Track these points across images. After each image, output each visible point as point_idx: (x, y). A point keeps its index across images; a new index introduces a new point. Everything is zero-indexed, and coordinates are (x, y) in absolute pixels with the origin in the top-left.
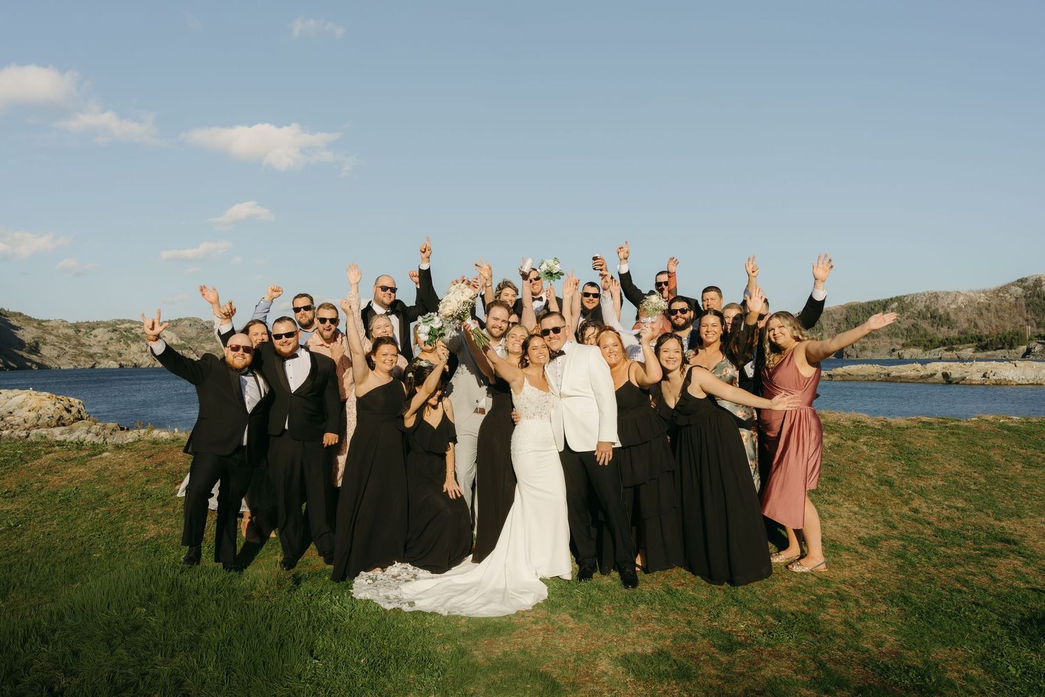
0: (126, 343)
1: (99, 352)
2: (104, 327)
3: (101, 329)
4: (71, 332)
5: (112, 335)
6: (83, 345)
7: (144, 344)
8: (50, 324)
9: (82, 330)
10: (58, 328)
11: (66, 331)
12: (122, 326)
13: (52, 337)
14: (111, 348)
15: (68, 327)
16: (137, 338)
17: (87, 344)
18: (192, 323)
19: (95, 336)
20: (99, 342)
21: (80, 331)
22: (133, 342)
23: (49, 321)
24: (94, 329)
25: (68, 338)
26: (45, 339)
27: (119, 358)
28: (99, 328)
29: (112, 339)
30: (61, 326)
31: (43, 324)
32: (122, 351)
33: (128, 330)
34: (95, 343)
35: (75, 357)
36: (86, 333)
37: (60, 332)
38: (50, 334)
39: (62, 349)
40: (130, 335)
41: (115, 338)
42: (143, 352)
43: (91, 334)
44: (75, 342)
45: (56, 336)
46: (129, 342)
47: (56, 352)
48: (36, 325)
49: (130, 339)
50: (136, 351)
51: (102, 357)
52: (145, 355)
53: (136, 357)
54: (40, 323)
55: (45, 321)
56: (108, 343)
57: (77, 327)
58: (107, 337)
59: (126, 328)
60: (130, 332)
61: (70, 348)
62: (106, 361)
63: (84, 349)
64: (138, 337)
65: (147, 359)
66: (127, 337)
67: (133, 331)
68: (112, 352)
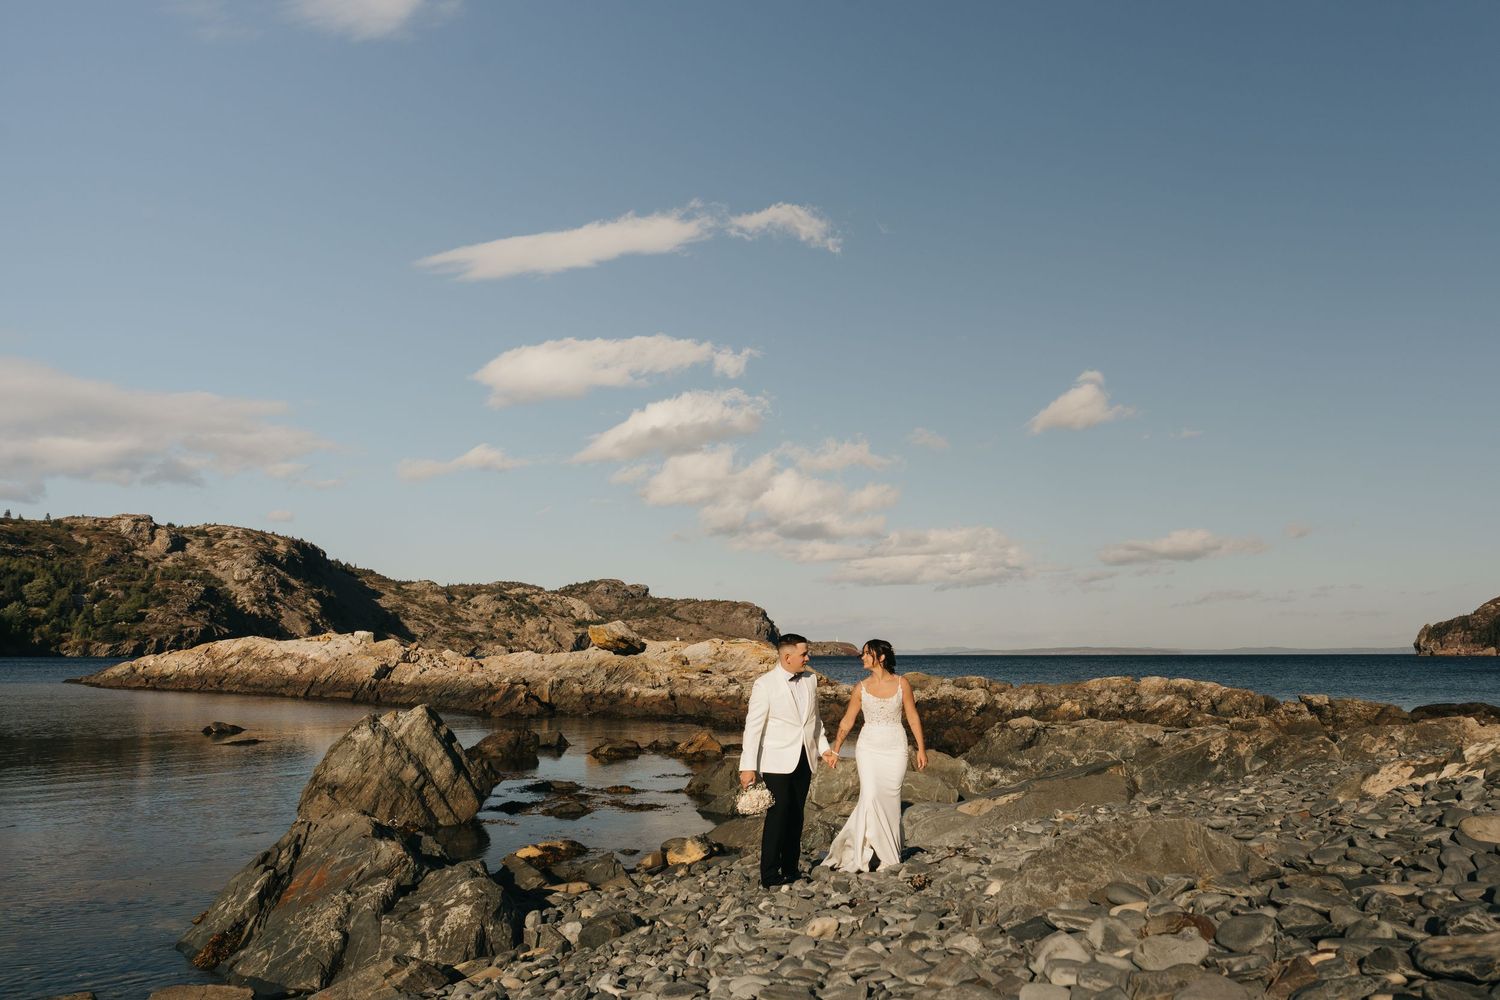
0: (519, 618)
1: (480, 631)
2: (489, 594)
3: (484, 596)
4: (441, 599)
5: (499, 605)
6: (459, 620)
7: (544, 619)
8: (413, 588)
9: (457, 596)
10: (423, 593)
11: (436, 598)
12: (512, 592)
13: (416, 607)
14: (498, 625)
15: (437, 592)
16: (534, 611)
17: (464, 617)
18: (611, 588)
19: (476, 607)
20: (481, 615)
21: (454, 599)
22: (528, 616)
23: (411, 583)
24: (473, 596)
25: (437, 608)
26: (407, 611)
27: (508, 641)
28: (480, 594)
29: (498, 611)
30: (428, 591)
31: (403, 587)
32: (512, 631)
33: (522, 598)
34: (475, 617)
35: (447, 638)
36: (463, 601)
37: (427, 599)
38: (414, 602)
39: (430, 625)
40: (524, 606)
41: (503, 609)
42: (542, 632)
43: (469, 604)
44: (448, 616)
45: (421, 606)
46: (523, 616)
47: (421, 630)
48: (394, 589)
49: (525, 612)
50: (533, 630)
51: (485, 639)
52: (546, 636)
53: (533, 640)
54: (399, 585)
55: (407, 583)
56: (493, 617)
57: (449, 592)
58: (491, 609)
59: (518, 594)
60: (524, 602)
61: (440, 624)
62: (490, 645)
63: (461, 627)
64: (536, 608)
65: (548, 643)
66: (520, 608)
67: (528, 600)
68: (498, 631)
